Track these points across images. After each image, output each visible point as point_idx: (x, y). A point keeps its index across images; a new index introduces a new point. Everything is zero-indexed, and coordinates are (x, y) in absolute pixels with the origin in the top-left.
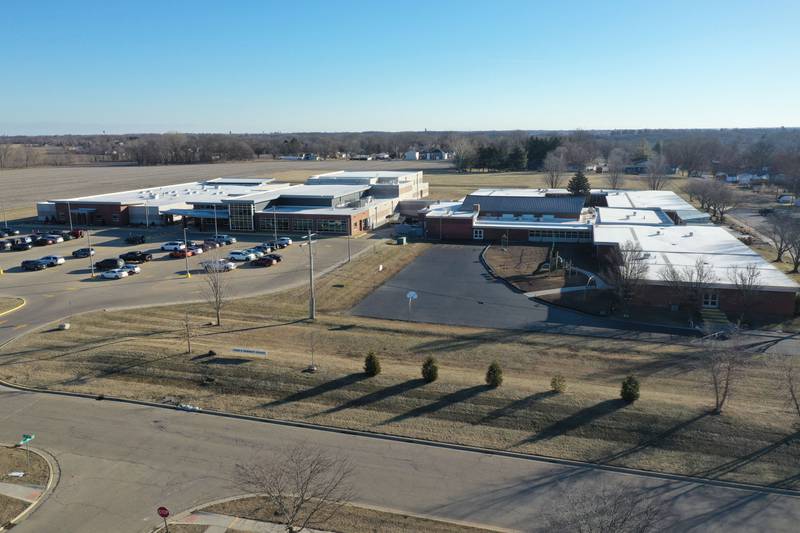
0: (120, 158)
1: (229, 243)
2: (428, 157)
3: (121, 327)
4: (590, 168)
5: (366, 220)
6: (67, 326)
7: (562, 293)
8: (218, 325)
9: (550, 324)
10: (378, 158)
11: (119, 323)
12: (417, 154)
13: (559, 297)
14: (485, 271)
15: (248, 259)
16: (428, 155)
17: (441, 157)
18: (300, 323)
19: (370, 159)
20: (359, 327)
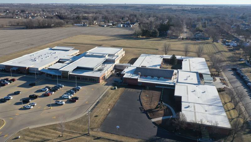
0: (20, 24)
1: (61, 87)
2: (126, 26)
3: (35, 137)
4: (180, 37)
5: (104, 76)
6: (20, 137)
7: (163, 120)
8: (62, 136)
9: (157, 137)
10: (108, 26)
11: (33, 135)
12: (122, 25)
13: (161, 122)
14: (140, 106)
15: (68, 98)
16: (126, 25)
17: (130, 26)
18: (86, 136)
19: (105, 26)
20: (103, 138)
